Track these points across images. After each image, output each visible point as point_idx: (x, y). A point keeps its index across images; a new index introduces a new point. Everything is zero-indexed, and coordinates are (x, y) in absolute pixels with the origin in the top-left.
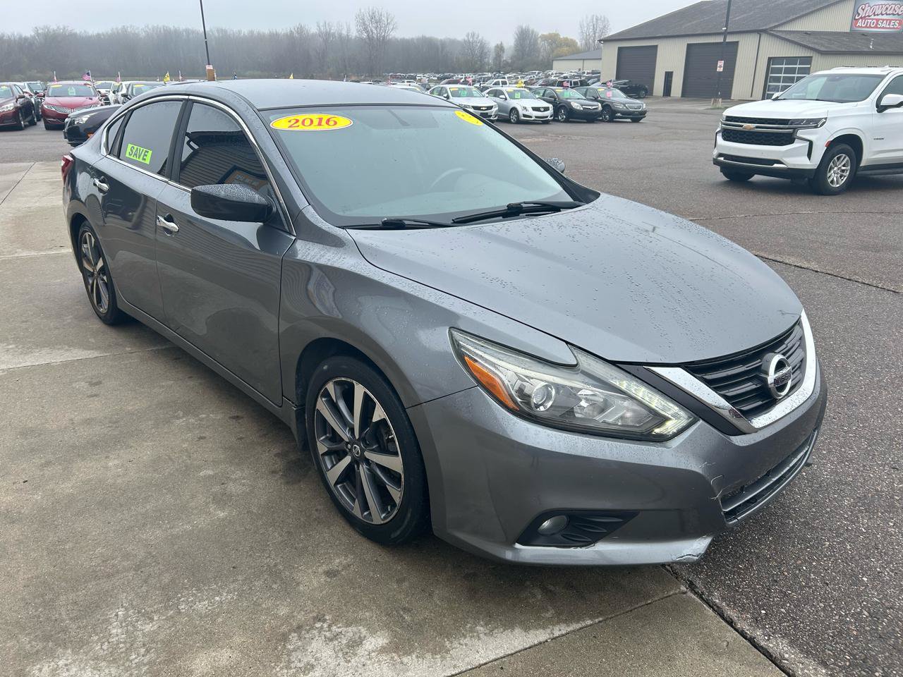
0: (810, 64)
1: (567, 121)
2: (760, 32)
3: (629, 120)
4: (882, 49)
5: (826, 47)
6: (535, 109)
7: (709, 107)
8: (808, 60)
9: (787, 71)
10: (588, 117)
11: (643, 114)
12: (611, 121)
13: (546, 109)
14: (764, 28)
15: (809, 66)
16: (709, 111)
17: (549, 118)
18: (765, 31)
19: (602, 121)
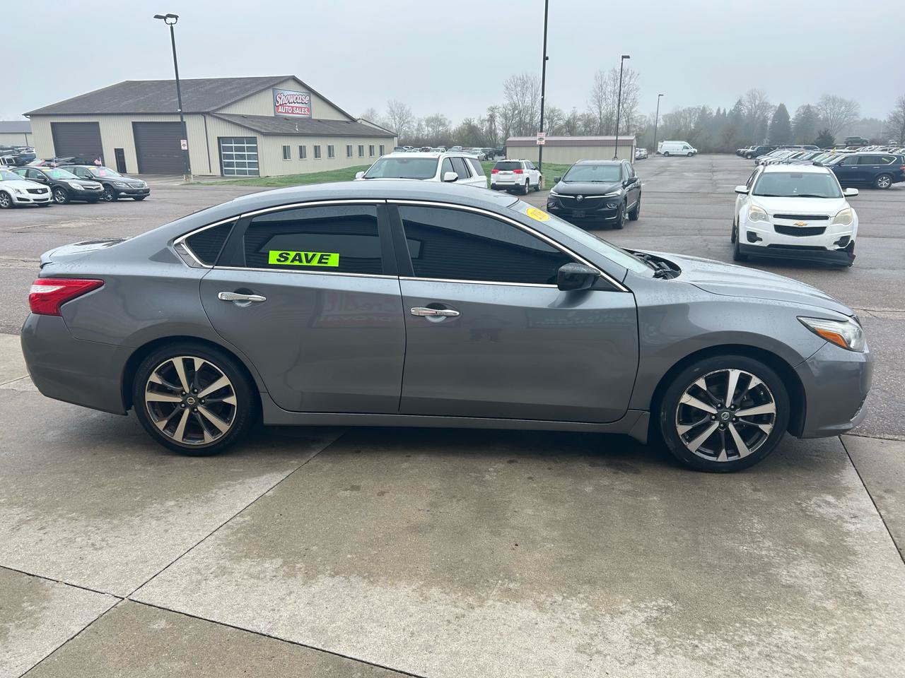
0: (256, 143)
1: (67, 203)
2: (204, 114)
3: (132, 199)
4: (305, 131)
5: (265, 129)
6: (31, 191)
7: (183, 183)
8: (253, 140)
9: (237, 149)
10: (90, 198)
11: (147, 192)
12: (115, 200)
13: (45, 191)
14: (207, 110)
15: (255, 145)
16: (184, 186)
17: (49, 200)
18: (208, 113)
19: (104, 201)
